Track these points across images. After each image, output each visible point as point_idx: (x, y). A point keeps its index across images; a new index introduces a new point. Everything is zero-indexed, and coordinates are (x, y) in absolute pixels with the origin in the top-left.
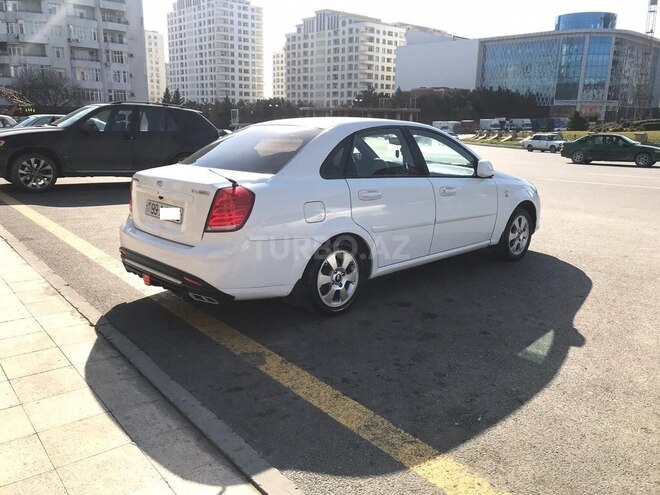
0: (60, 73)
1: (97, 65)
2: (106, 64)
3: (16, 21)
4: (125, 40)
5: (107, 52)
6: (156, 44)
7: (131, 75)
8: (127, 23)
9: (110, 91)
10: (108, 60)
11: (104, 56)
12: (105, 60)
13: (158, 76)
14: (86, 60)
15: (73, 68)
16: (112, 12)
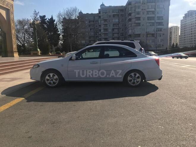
0: (143, 41)
1: (153, 38)
2: (156, 38)
3: (134, 29)
4: (162, 30)
5: (157, 34)
6: (177, 30)
7: (163, 40)
8: (163, 25)
9: (156, 45)
10: (157, 36)
11: (156, 35)
12: (156, 36)
13: (176, 39)
14: (150, 37)
15: (147, 39)
16: (159, 23)
